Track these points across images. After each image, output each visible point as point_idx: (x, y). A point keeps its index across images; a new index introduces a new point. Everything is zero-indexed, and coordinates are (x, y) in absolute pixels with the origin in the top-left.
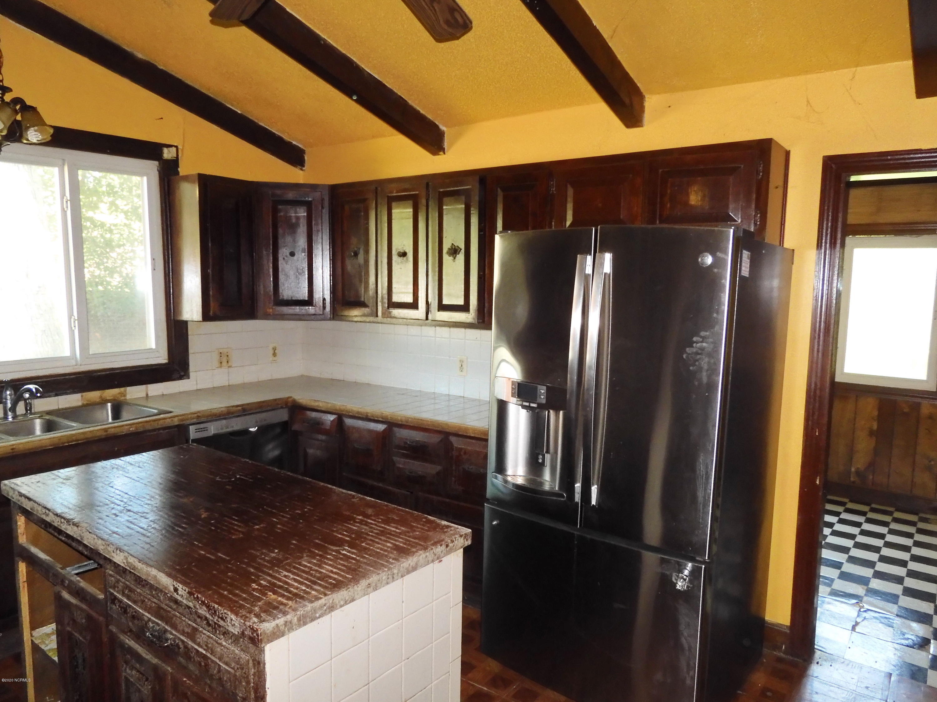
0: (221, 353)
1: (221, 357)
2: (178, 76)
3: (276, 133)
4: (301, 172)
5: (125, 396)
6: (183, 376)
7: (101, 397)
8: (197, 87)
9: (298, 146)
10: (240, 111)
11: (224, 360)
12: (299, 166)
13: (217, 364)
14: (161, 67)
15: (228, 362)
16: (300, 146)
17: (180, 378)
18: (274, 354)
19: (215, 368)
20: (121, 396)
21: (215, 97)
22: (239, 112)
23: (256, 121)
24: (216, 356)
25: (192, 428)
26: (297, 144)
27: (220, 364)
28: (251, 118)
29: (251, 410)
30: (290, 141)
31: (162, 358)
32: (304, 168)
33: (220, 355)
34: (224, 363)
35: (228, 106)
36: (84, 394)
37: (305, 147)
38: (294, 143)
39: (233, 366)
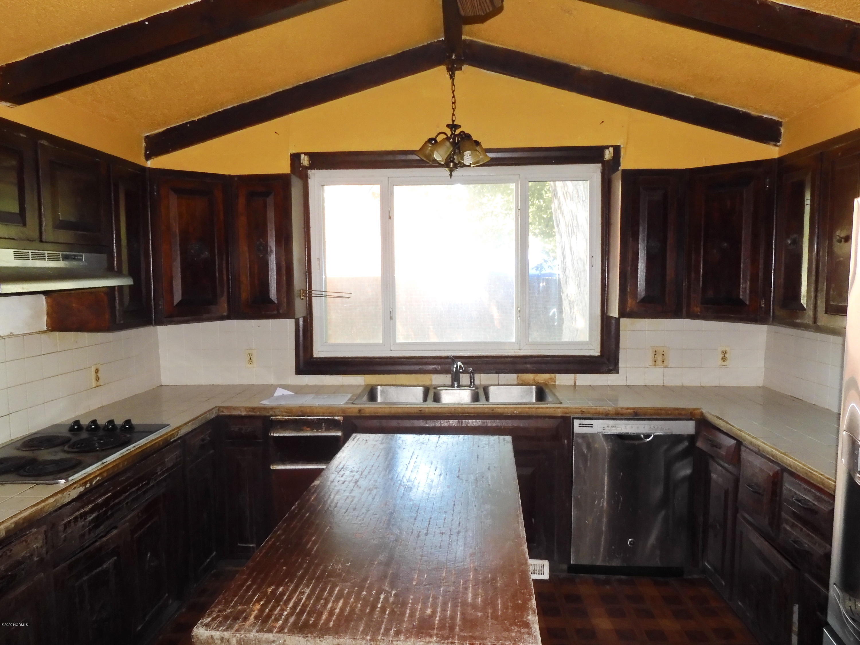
0: (656, 351)
1: (656, 356)
2: (623, 77)
3: (740, 109)
4: (777, 148)
5: (555, 382)
6: (612, 370)
7: (534, 380)
8: (643, 82)
9: (771, 119)
10: (693, 95)
11: (659, 358)
12: (771, 143)
13: (651, 363)
14: (606, 73)
15: (663, 361)
16: (774, 118)
17: (609, 372)
18: (724, 359)
19: (648, 366)
20: (552, 381)
21: (664, 88)
22: (692, 97)
23: (713, 102)
24: (650, 354)
25: (576, 422)
26: (770, 117)
27: (654, 362)
28: (706, 100)
29: (645, 415)
30: (760, 115)
31: (595, 350)
32: (779, 144)
33: (654, 353)
34: (659, 362)
35: (679, 93)
36: (520, 375)
37: (781, 118)
38: (765, 116)
39: (669, 366)
